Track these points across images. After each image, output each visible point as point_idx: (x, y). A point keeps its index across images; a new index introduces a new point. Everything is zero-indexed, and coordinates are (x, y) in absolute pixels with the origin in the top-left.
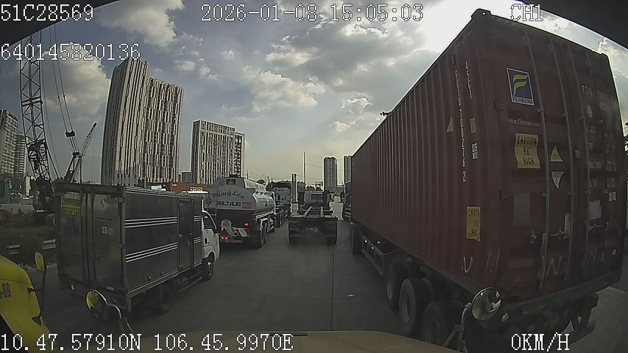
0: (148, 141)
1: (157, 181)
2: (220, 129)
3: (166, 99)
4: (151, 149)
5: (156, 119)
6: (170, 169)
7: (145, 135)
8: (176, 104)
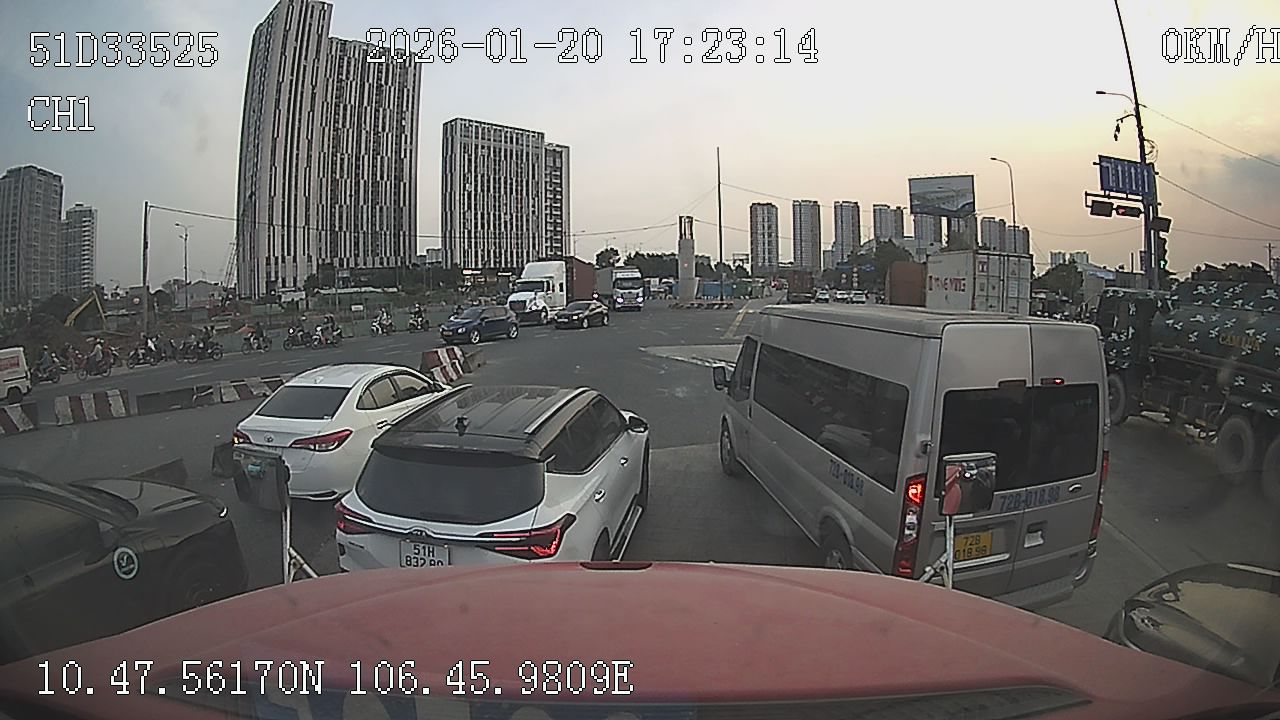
0: (342, 177)
1: (365, 264)
2: (508, 135)
3: (379, 79)
4: (348, 193)
5: (359, 125)
6: (397, 236)
7: (334, 163)
8: (405, 90)
